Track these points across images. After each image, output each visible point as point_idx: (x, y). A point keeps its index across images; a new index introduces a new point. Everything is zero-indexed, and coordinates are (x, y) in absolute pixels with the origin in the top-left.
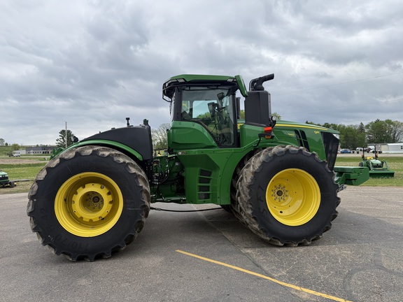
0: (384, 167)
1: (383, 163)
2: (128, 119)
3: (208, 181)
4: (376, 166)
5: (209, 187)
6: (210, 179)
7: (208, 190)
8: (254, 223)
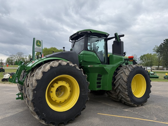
0: (155, 74)
1: (154, 73)
2: (64, 48)
3: (100, 79)
4: (152, 74)
5: (100, 82)
6: (101, 78)
7: (100, 84)
8: (127, 98)
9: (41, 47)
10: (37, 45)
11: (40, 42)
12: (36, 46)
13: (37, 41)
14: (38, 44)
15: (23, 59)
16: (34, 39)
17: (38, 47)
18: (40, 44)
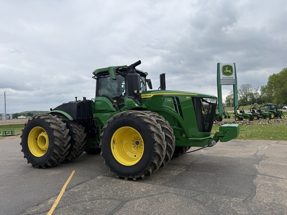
2: (76, 98)
9: (233, 76)
10: (225, 73)
11: (230, 67)
12: (222, 76)
13: (224, 67)
14: (227, 71)
15: (251, 95)
16: (218, 64)
17: (227, 77)
18: (230, 71)
